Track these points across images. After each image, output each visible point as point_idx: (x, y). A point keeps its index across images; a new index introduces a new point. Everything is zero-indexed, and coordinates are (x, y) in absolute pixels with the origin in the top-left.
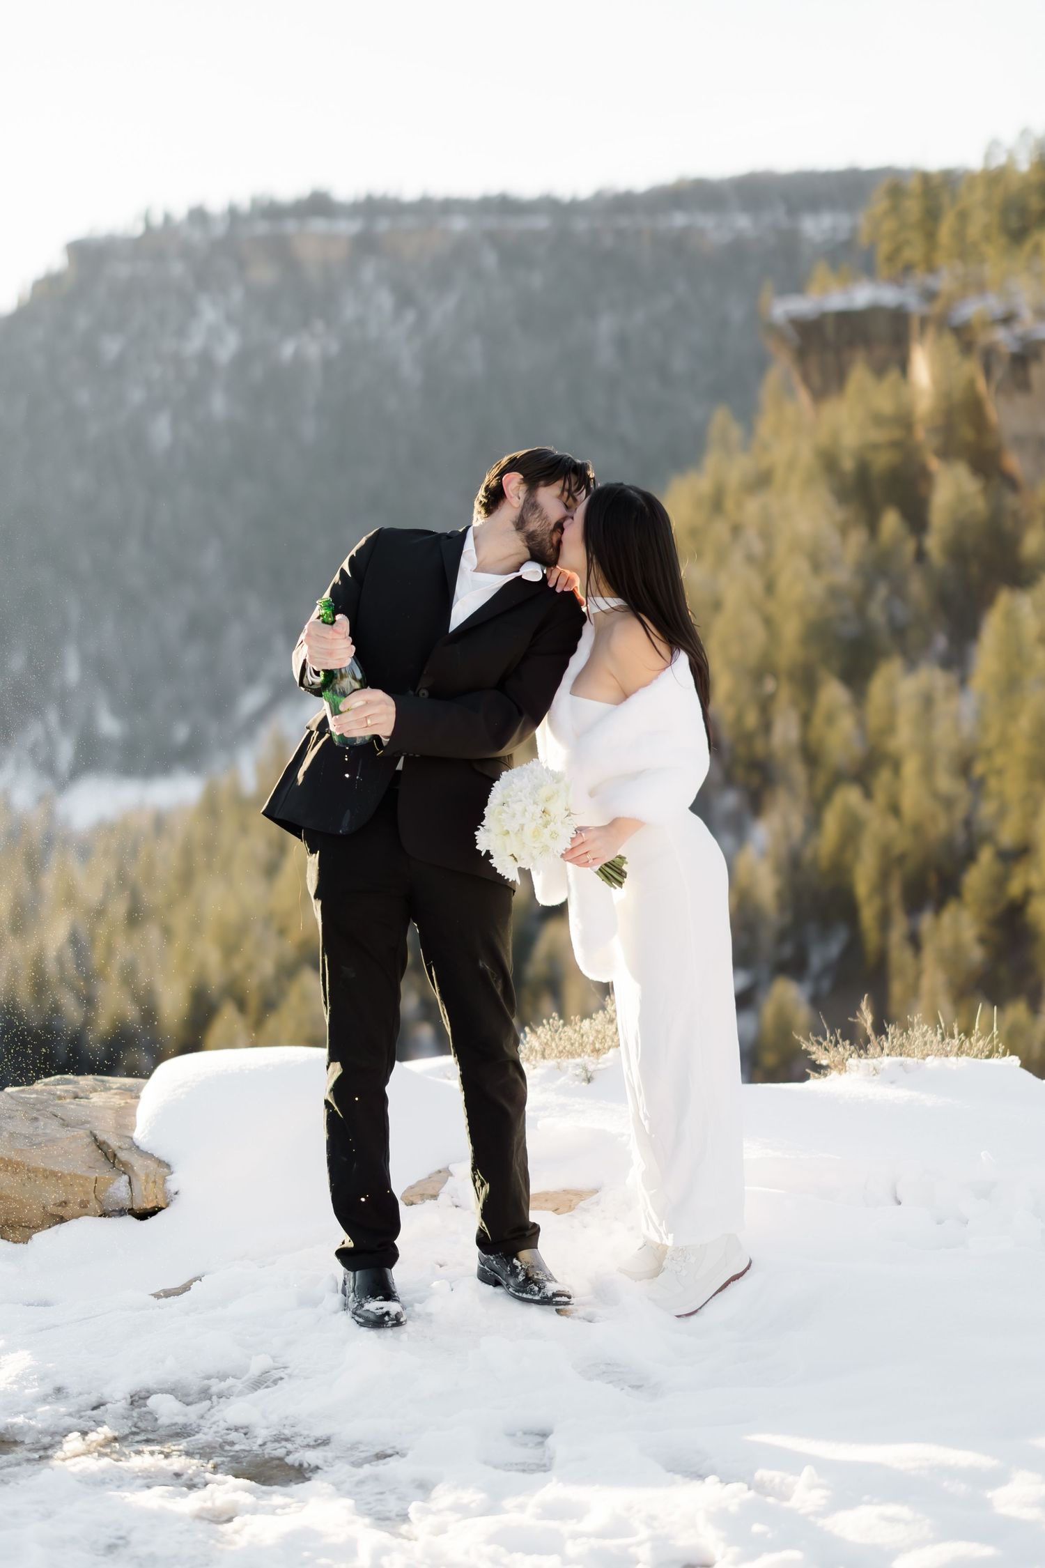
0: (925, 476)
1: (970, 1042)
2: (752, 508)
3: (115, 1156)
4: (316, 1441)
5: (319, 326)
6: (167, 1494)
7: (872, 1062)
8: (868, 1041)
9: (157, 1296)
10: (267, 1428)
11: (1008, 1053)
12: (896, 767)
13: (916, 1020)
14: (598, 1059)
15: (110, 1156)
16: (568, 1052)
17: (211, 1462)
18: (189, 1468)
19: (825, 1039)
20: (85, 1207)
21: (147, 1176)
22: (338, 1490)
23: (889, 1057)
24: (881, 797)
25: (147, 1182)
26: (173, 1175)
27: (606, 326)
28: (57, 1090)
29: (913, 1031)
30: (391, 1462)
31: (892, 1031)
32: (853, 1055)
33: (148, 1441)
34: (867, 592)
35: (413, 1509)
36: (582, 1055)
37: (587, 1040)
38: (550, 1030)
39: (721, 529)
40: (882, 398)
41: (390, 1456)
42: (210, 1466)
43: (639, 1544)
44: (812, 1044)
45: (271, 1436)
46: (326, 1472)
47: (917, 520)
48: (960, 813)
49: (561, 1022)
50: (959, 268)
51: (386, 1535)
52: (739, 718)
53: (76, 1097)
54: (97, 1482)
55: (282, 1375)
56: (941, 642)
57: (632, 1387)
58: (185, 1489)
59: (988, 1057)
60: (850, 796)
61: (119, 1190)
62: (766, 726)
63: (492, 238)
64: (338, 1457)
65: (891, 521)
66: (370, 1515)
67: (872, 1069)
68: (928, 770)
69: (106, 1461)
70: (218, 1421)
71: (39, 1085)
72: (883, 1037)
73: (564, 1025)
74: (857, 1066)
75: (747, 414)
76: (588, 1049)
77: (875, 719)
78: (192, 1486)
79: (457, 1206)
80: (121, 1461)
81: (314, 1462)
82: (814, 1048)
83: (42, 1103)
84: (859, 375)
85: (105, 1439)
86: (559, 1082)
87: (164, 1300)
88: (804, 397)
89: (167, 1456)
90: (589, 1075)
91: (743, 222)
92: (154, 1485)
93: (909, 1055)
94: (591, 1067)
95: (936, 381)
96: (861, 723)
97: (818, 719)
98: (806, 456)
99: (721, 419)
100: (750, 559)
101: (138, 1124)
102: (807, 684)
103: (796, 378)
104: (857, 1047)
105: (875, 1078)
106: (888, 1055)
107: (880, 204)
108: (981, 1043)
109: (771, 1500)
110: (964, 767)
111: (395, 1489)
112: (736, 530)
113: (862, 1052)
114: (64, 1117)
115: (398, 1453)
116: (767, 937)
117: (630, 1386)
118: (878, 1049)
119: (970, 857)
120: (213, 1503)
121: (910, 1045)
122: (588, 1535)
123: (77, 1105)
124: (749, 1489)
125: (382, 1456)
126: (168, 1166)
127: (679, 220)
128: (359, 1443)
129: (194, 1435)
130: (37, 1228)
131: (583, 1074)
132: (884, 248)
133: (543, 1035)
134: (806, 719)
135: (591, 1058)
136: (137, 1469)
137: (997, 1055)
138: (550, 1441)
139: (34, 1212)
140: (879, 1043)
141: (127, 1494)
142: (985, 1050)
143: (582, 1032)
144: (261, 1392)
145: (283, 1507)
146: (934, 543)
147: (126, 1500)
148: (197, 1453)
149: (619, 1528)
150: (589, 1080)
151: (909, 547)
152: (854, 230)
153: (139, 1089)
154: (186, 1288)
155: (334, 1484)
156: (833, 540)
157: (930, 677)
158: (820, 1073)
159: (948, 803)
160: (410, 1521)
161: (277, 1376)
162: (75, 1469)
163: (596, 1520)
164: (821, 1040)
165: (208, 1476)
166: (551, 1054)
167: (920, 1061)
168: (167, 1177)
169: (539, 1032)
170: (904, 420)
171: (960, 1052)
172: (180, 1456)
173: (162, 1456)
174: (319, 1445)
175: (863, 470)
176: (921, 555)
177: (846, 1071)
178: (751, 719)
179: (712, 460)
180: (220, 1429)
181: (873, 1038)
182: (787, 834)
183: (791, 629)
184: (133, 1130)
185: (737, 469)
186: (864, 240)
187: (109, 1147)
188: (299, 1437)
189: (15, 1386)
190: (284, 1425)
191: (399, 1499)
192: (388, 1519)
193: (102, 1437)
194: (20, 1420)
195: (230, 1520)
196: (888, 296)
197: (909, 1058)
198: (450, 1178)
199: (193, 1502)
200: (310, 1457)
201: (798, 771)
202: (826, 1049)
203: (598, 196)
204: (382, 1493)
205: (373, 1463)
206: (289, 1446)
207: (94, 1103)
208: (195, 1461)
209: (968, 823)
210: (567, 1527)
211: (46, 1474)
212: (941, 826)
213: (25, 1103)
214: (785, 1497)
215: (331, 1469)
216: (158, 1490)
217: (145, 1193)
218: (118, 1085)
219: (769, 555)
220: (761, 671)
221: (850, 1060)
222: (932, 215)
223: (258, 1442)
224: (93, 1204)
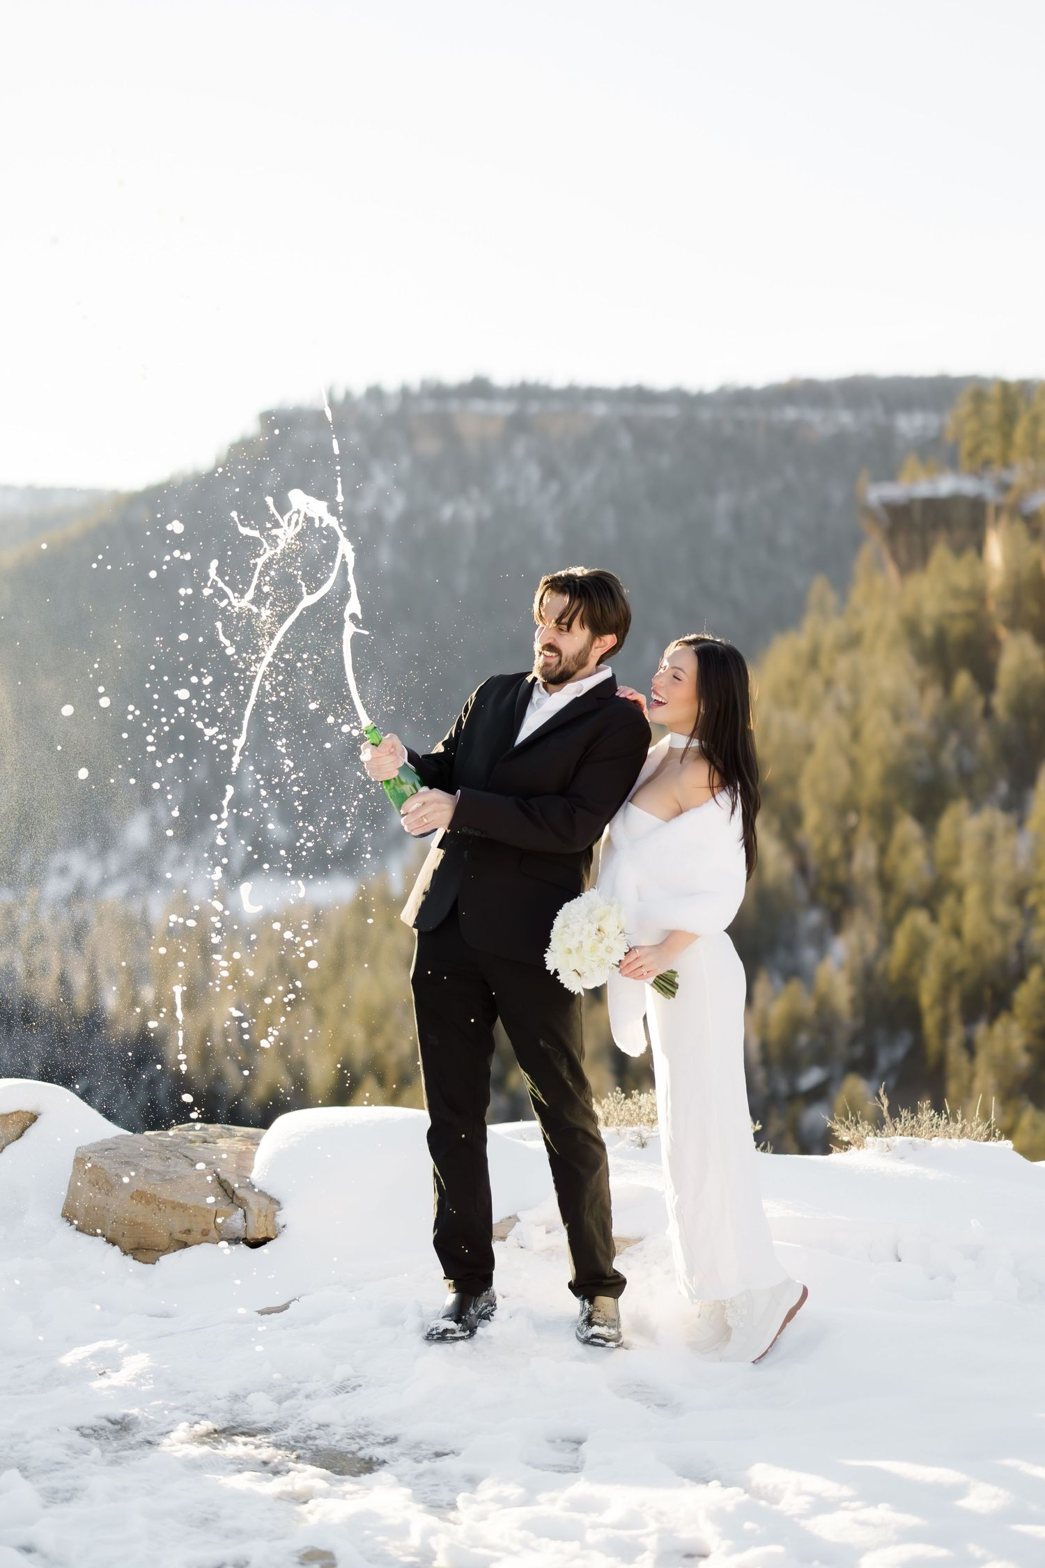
0: (994, 644)
1: (971, 1126)
2: (843, 665)
3: (234, 1192)
4: (385, 1439)
5: (475, 493)
6: (255, 1479)
7: (884, 1140)
8: (883, 1122)
9: (262, 1313)
10: (345, 1427)
11: (1003, 1137)
12: (960, 895)
13: (925, 1105)
14: (652, 1128)
15: (229, 1192)
16: (628, 1120)
17: (295, 1453)
18: (275, 1457)
19: (847, 1119)
20: (207, 1235)
21: (260, 1211)
22: (400, 1481)
23: (901, 1137)
24: (945, 921)
25: (259, 1216)
26: (282, 1211)
27: (723, 502)
28: (192, 1135)
29: (922, 1115)
30: (447, 1460)
31: (905, 1115)
32: (870, 1133)
33: (243, 1434)
34: (941, 741)
35: (461, 1499)
36: (639, 1123)
37: (644, 1111)
38: (614, 1101)
39: (815, 682)
40: (960, 575)
41: (447, 1454)
42: (293, 1456)
43: (648, 1535)
44: (836, 1123)
45: (347, 1434)
46: (392, 1466)
47: (985, 680)
48: (1013, 937)
49: (624, 1095)
50: (1031, 465)
51: (436, 1518)
52: (825, 847)
53: (205, 1141)
54: (195, 1466)
55: (361, 1383)
56: (1003, 788)
57: (658, 1405)
58: (271, 1475)
59: (986, 1140)
60: (919, 918)
61: (235, 1222)
62: (848, 855)
63: (629, 423)
64: (403, 1454)
65: (963, 681)
66: (424, 1502)
67: (885, 1146)
68: (987, 898)
69: (206, 1449)
70: (304, 1420)
71: (175, 1131)
72: (897, 1119)
73: (626, 1098)
74: (873, 1143)
75: (842, 584)
76: (645, 1119)
77: (942, 853)
78: (276, 1473)
79: (522, 1248)
80: (218, 1449)
81: (382, 1457)
82: (837, 1127)
83: (175, 1145)
84: (941, 553)
85: (207, 1430)
86: (617, 1146)
87: (266, 1316)
88: (892, 570)
89: (258, 1447)
90: (643, 1141)
91: (846, 418)
92: (245, 1471)
93: (918, 1136)
94: (645, 1135)
95: (1007, 561)
96: (930, 855)
97: (893, 850)
98: (892, 621)
99: (819, 587)
100: (839, 709)
101: (255, 1166)
102: (885, 820)
103: (886, 554)
104: (875, 1127)
105: (888, 1153)
106: (900, 1135)
107: (964, 407)
108: (981, 1128)
109: (763, 1503)
110: (1018, 897)
111: (448, 1482)
112: (829, 683)
113: (878, 1131)
114: (192, 1158)
115: (453, 1453)
116: (841, 1037)
117: (656, 1405)
118: (892, 1129)
119: (1021, 976)
120: (293, 1488)
121: (920, 1127)
122: (606, 1526)
123: (205, 1148)
124: (745, 1493)
125: (438, 1455)
126: (278, 1203)
127: (791, 413)
128: (421, 1443)
129: (282, 1430)
130: (165, 1251)
131: (638, 1140)
132: (966, 445)
133: (606, 1106)
134: (883, 850)
135: (647, 1127)
136: (232, 1457)
137: (994, 1138)
138: (583, 1447)
139: (162, 1239)
140: (893, 1125)
141: (221, 1477)
142: (984, 1134)
143: (639, 1104)
144: (342, 1396)
145: (351, 1493)
146: (999, 702)
147: (220, 1482)
148: (283, 1446)
149: (633, 1521)
150: (643, 1145)
151: (979, 704)
152: (942, 429)
153: (259, 1137)
154: (286, 1307)
155: (396, 1476)
156: (912, 694)
157: (992, 817)
158: (841, 1148)
159: (1004, 927)
160: (458, 1509)
161: (356, 1384)
162: (179, 1455)
163: (613, 1514)
164: (844, 1120)
165: (291, 1465)
166: (612, 1122)
167: (929, 1141)
168: (277, 1213)
169: (603, 1103)
170: (978, 594)
171: (962, 1133)
172: (269, 1447)
173: (253, 1447)
174: (388, 1443)
175: (941, 635)
176: (988, 712)
177: (864, 1147)
178: (835, 848)
179: (810, 622)
180: (304, 1426)
181: (888, 1119)
182: (862, 949)
183: (873, 771)
184: (251, 1172)
185: (833, 632)
186: (949, 437)
187: (229, 1184)
188: (371, 1436)
189: (134, 1384)
190: (360, 1425)
191: (451, 1490)
192: (440, 1507)
193: (205, 1428)
194: (135, 1411)
195: (305, 1502)
196: (968, 486)
197: (917, 1138)
198: (517, 1223)
199: (277, 1485)
200: (379, 1452)
201: (874, 895)
202: (847, 1128)
203: (722, 391)
204: (437, 1485)
205: (432, 1460)
206: (362, 1442)
207: (219, 1147)
208: (281, 1452)
209: (1020, 946)
210: (587, 1519)
211: (153, 1456)
212: (997, 947)
213: (161, 1144)
214: (777, 1503)
215: (396, 1463)
216: (247, 1474)
217: (257, 1226)
218: (242, 1133)
219: (856, 706)
220: (846, 806)
221: (868, 1138)
222: (1009, 418)
223: (336, 1439)
224: (214, 1234)
